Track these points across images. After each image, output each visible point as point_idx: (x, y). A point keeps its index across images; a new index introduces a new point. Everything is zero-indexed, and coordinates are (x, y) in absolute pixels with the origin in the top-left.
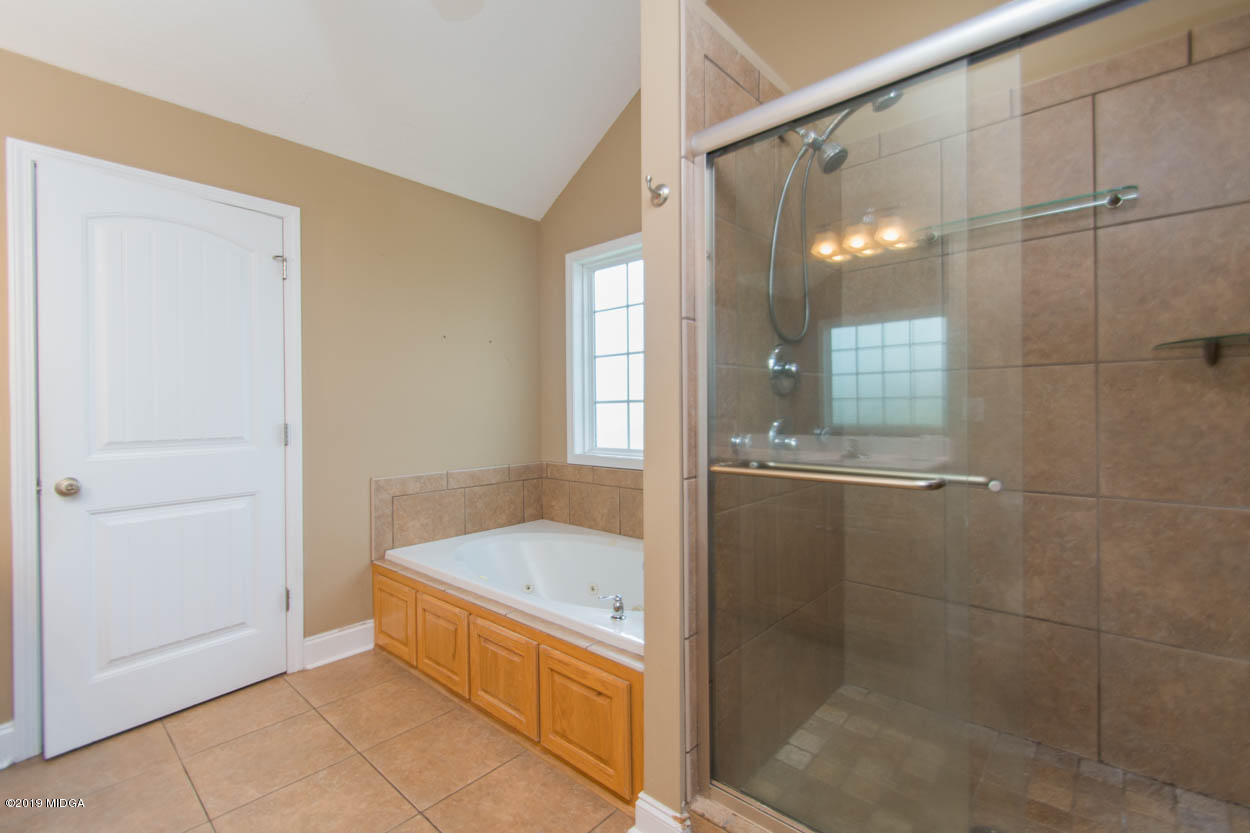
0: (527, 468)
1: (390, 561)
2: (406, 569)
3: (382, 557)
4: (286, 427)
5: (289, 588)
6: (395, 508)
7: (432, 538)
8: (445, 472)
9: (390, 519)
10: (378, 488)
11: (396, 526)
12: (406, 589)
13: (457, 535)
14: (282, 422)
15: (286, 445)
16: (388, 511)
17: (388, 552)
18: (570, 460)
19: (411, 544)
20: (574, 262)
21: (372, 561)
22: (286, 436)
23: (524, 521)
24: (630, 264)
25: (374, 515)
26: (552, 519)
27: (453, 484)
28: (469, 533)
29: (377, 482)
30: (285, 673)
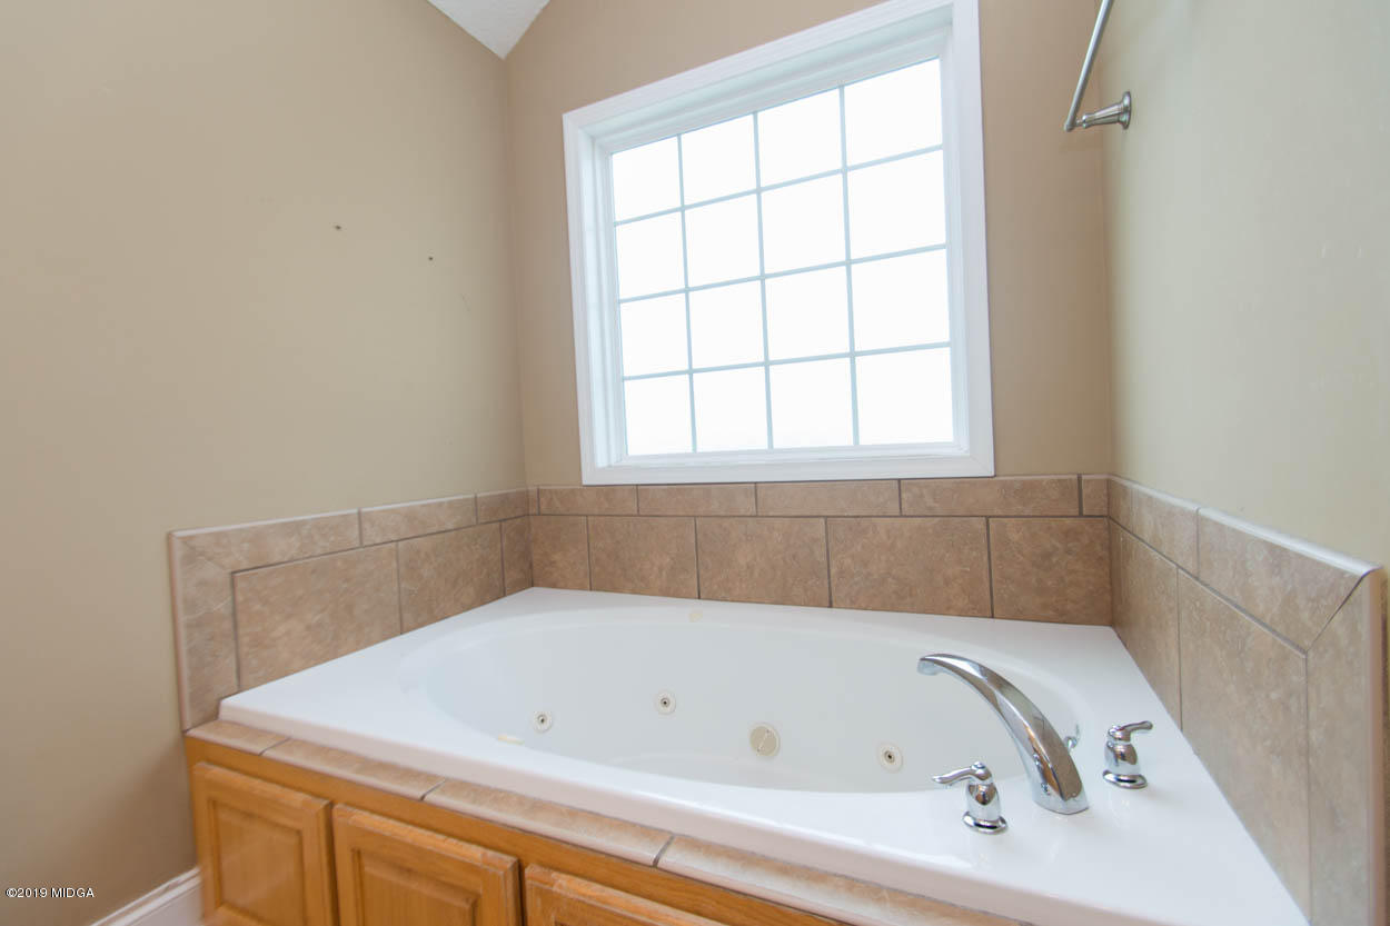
0: (504, 499)
1: (234, 723)
2: (285, 741)
3: (212, 715)
6: (240, 598)
7: (332, 652)
8: (355, 511)
9: (227, 625)
10: (184, 555)
11: (245, 640)
12: (298, 798)
13: (385, 638)
16: (222, 607)
17: (229, 702)
18: (588, 478)
19: (284, 672)
20: (577, 127)
21: (184, 732)
23: (504, 595)
24: (685, 137)
25: (182, 618)
26: (554, 585)
27: (373, 535)
28: (409, 630)
29: (185, 541)
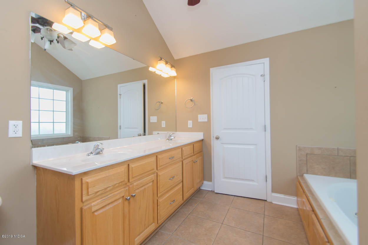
3: (302, 176)
4: (265, 126)
5: (267, 175)
6: (308, 158)
7: (328, 175)
9: (305, 162)
10: (300, 149)
11: (309, 166)
13: (344, 177)
14: (264, 125)
15: (265, 131)
16: (304, 159)
17: (304, 175)
19: (316, 174)
21: (297, 176)
22: (265, 129)
27: (341, 154)
28: (352, 178)
29: (299, 147)
30: (266, 200)
